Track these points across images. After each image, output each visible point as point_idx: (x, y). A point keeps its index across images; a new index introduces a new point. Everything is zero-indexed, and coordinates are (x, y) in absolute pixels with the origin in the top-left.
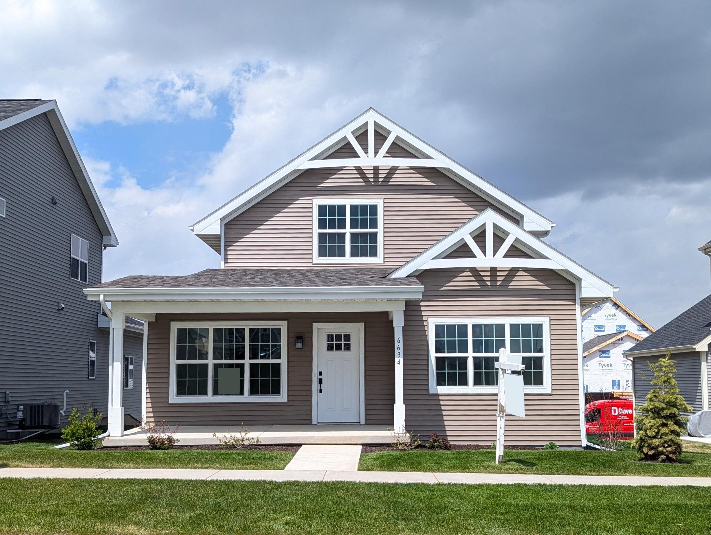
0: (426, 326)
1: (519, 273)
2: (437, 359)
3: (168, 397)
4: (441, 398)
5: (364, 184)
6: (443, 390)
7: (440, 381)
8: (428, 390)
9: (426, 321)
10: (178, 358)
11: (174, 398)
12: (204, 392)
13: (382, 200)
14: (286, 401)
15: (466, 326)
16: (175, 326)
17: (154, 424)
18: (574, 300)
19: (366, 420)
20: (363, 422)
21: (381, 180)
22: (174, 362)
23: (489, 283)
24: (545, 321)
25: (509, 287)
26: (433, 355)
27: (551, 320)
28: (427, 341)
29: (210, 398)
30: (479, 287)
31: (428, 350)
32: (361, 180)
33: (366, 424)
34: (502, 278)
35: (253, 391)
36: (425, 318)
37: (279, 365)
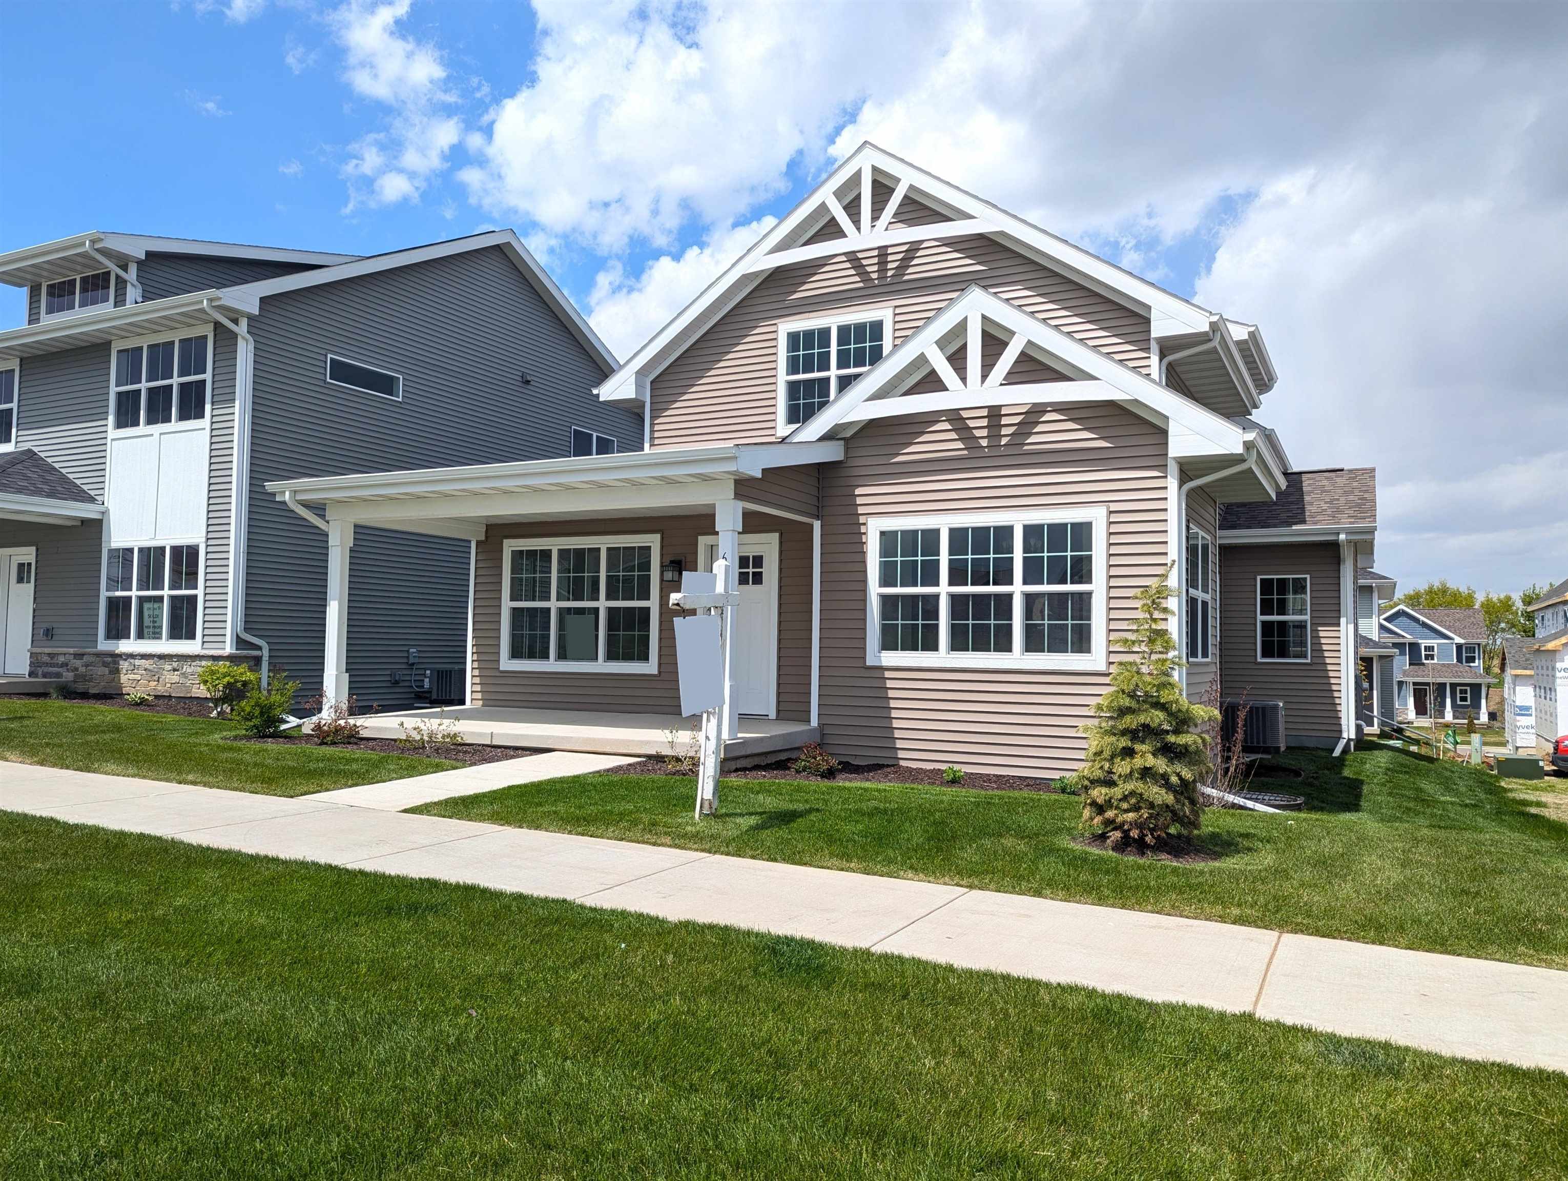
0: (864, 534)
1: (1047, 417)
2: (885, 599)
3: (498, 661)
4: (888, 674)
5: (861, 285)
6: (890, 658)
7: (889, 644)
8: (864, 658)
9: (864, 524)
10: (513, 599)
11: (507, 664)
12: (545, 656)
13: (891, 310)
14: (656, 672)
15: (937, 532)
16: (510, 546)
17: (481, 703)
18: (1163, 467)
19: (778, 711)
20: (773, 715)
21: (890, 273)
22: (507, 604)
23: (984, 443)
24: (1097, 516)
25: (1026, 448)
26: (875, 589)
27: (1111, 512)
28: (864, 562)
29: (552, 665)
30: (966, 452)
31: (865, 581)
32: (857, 279)
33: (778, 718)
34: (1010, 430)
35: (611, 656)
36: (862, 519)
37: (648, 609)
